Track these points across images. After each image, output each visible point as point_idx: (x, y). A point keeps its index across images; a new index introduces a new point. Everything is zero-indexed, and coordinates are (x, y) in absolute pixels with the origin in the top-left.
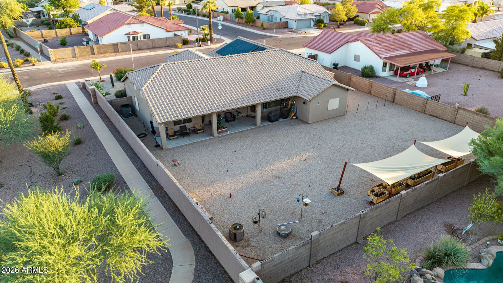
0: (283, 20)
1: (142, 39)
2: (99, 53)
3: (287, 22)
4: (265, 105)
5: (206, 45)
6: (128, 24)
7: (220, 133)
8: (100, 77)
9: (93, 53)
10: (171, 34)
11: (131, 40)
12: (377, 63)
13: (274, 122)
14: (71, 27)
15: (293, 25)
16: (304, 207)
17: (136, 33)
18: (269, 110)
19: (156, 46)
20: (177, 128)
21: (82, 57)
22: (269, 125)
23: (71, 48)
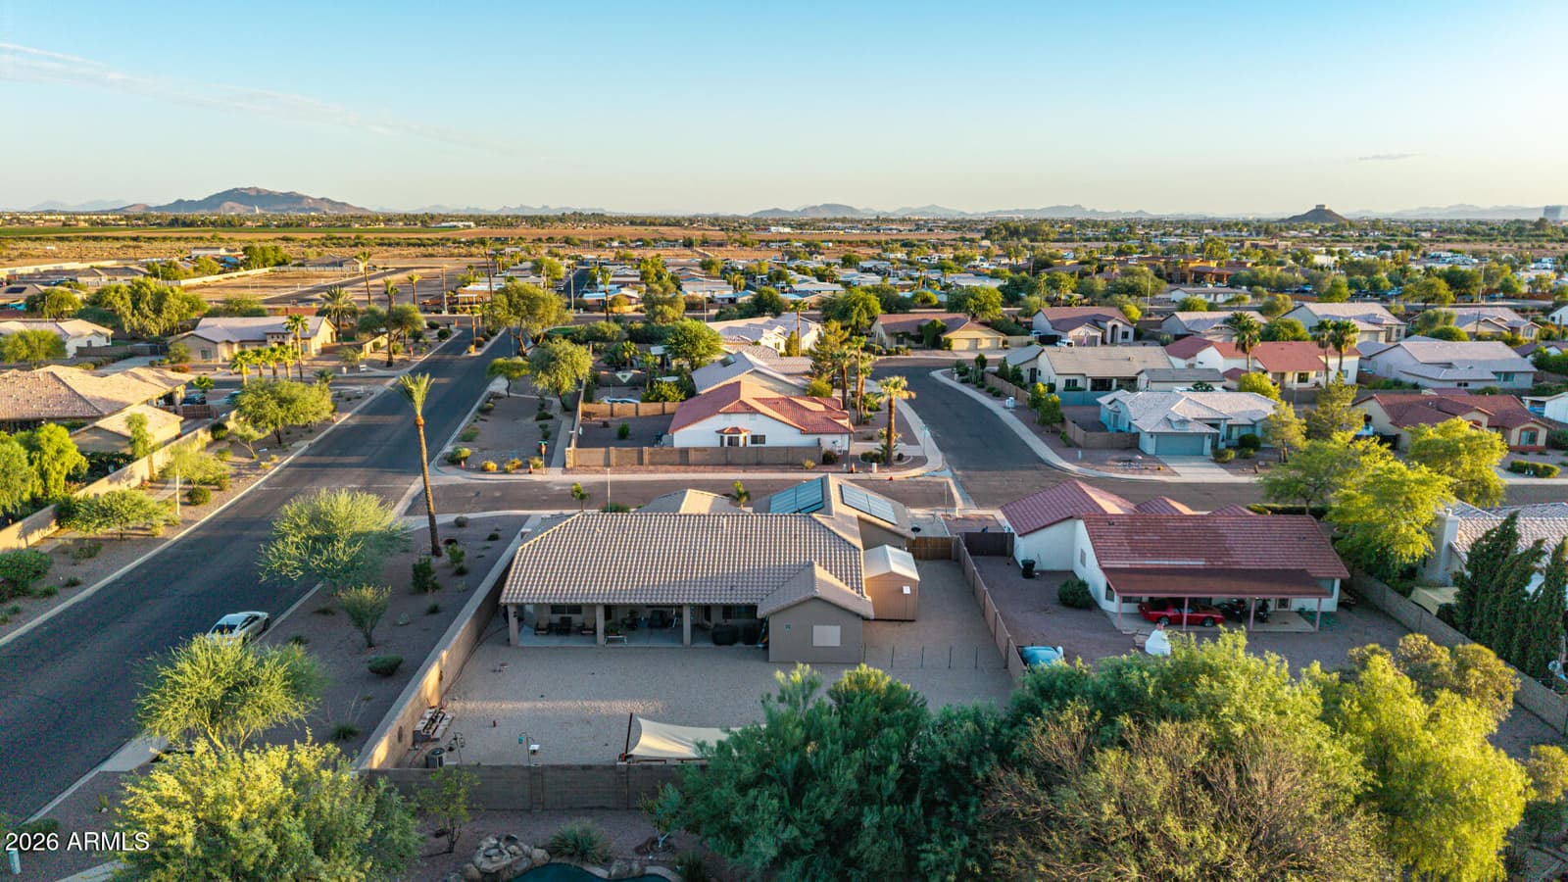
1: (749, 444)
3: (1137, 435)
4: (706, 610)
5: (866, 472)
6: (725, 413)
7: (609, 641)
9: (641, 462)
10: (808, 440)
11: (726, 444)
14: (666, 400)
15: (1149, 446)
17: (737, 430)
19: (766, 461)
20: (556, 618)
21: (620, 467)
23: (603, 449)
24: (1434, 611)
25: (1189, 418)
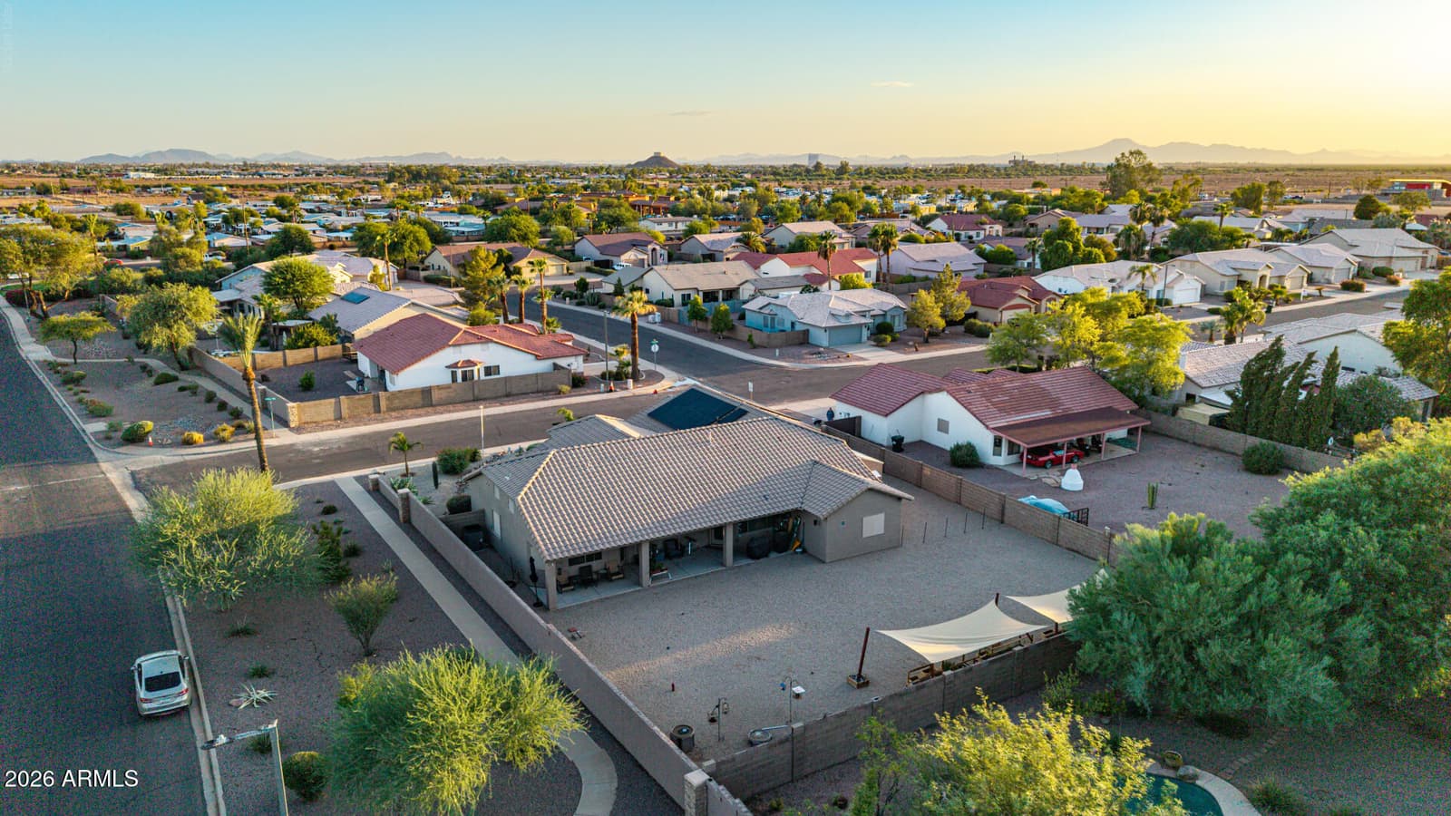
0: (798, 327)
1: (483, 377)
2: (390, 409)
3: (806, 333)
4: (743, 526)
5: (623, 389)
6: (454, 345)
7: (654, 579)
8: (407, 466)
9: (377, 410)
10: (543, 366)
11: (459, 379)
12: (982, 439)
13: (758, 558)
14: (317, 344)
15: (822, 339)
16: (795, 701)
17: (470, 363)
18: (748, 534)
19: (514, 391)
20: (574, 570)
21: (356, 419)
22: (749, 565)
23: (333, 400)
24: (1206, 422)
25: (851, 311)
